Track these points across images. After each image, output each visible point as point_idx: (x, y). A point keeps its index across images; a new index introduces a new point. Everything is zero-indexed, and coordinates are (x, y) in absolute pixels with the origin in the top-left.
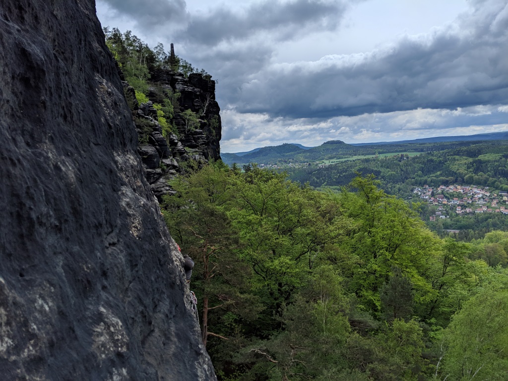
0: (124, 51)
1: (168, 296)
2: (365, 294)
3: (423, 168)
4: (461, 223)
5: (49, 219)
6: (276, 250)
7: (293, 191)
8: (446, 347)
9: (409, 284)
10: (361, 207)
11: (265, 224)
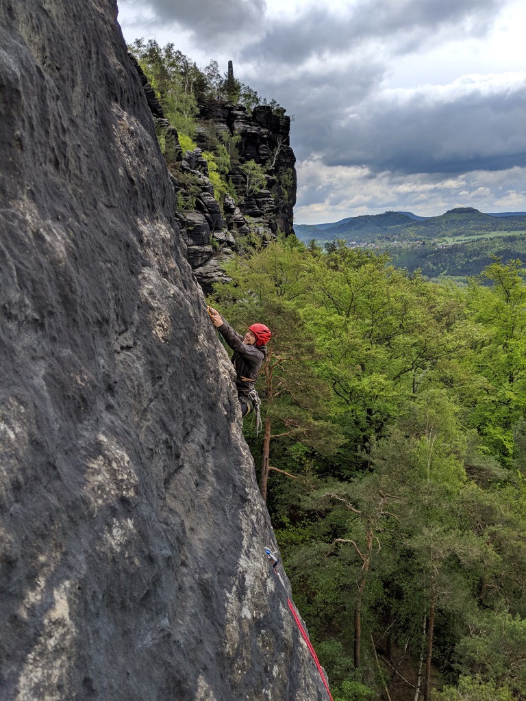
0: (163, 74)
1: (205, 420)
2: (492, 431)
5: (23, 309)
6: (365, 364)
7: (397, 282)
10: (497, 309)
11: (353, 328)
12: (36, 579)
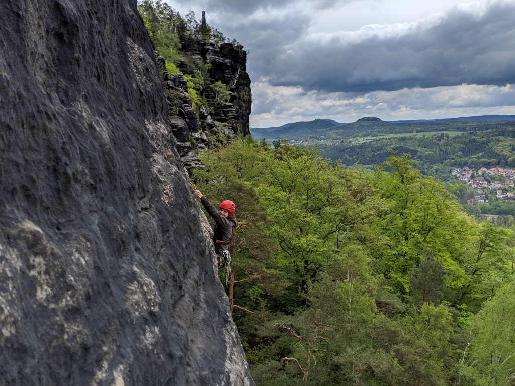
0: (155, 19)
1: (197, 263)
2: (394, 276)
3: (464, 148)
4: (501, 208)
5: (84, 176)
6: (303, 228)
7: (324, 169)
8: (475, 333)
9: (441, 268)
10: (395, 188)
11: (293, 202)
12: (101, 363)
